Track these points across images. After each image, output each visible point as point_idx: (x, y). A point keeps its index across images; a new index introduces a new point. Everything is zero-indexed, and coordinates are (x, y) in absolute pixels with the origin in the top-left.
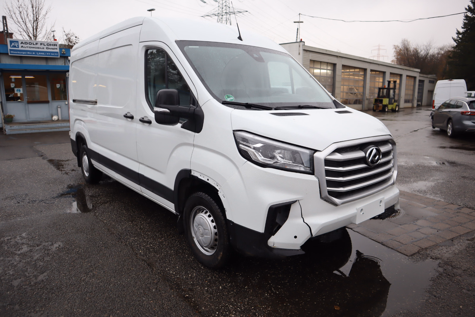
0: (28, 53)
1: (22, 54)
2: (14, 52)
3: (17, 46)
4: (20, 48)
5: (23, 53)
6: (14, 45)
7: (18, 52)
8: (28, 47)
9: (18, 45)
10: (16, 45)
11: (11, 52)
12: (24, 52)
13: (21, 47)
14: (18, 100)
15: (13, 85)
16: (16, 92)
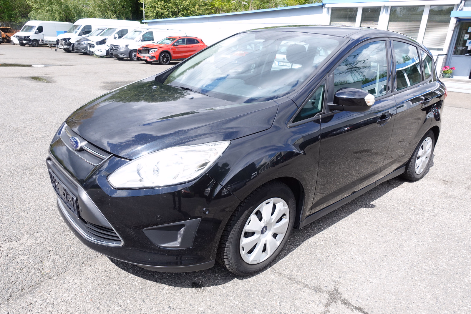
14: (466, 54)
15: (467, 37)
16: (467, 45)
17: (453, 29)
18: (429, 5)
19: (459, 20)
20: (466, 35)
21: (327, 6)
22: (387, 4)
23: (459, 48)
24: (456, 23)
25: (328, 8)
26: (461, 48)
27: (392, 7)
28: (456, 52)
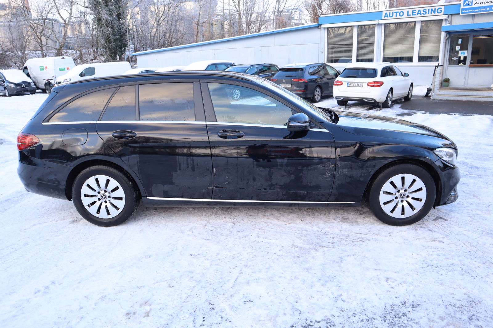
0: (482, 10)
1: (474, 12)
2: (466, 11)
3: (470, 4)
4: (474, 6)
5: (476, 11)
6: (468, 3)
7: (471, 11)
8: (483, 3)
9: (472, 2)
10: (470, 2)
11: (463, 11)
12: (477, 9)
13: (475, 4)
14: (460, 64)
15: (458, 48)
16: (459, 55)
17: (445, 41)
18: (420, 21)
19: (448, 33)
20: (457, 47)
21: (323, 26)
22: (381, 22)
23: (453, 58)
24: (446, 36)
25: (325, 28)
26: (455, 59)
27: (385, 24)
28: (451, 62)
